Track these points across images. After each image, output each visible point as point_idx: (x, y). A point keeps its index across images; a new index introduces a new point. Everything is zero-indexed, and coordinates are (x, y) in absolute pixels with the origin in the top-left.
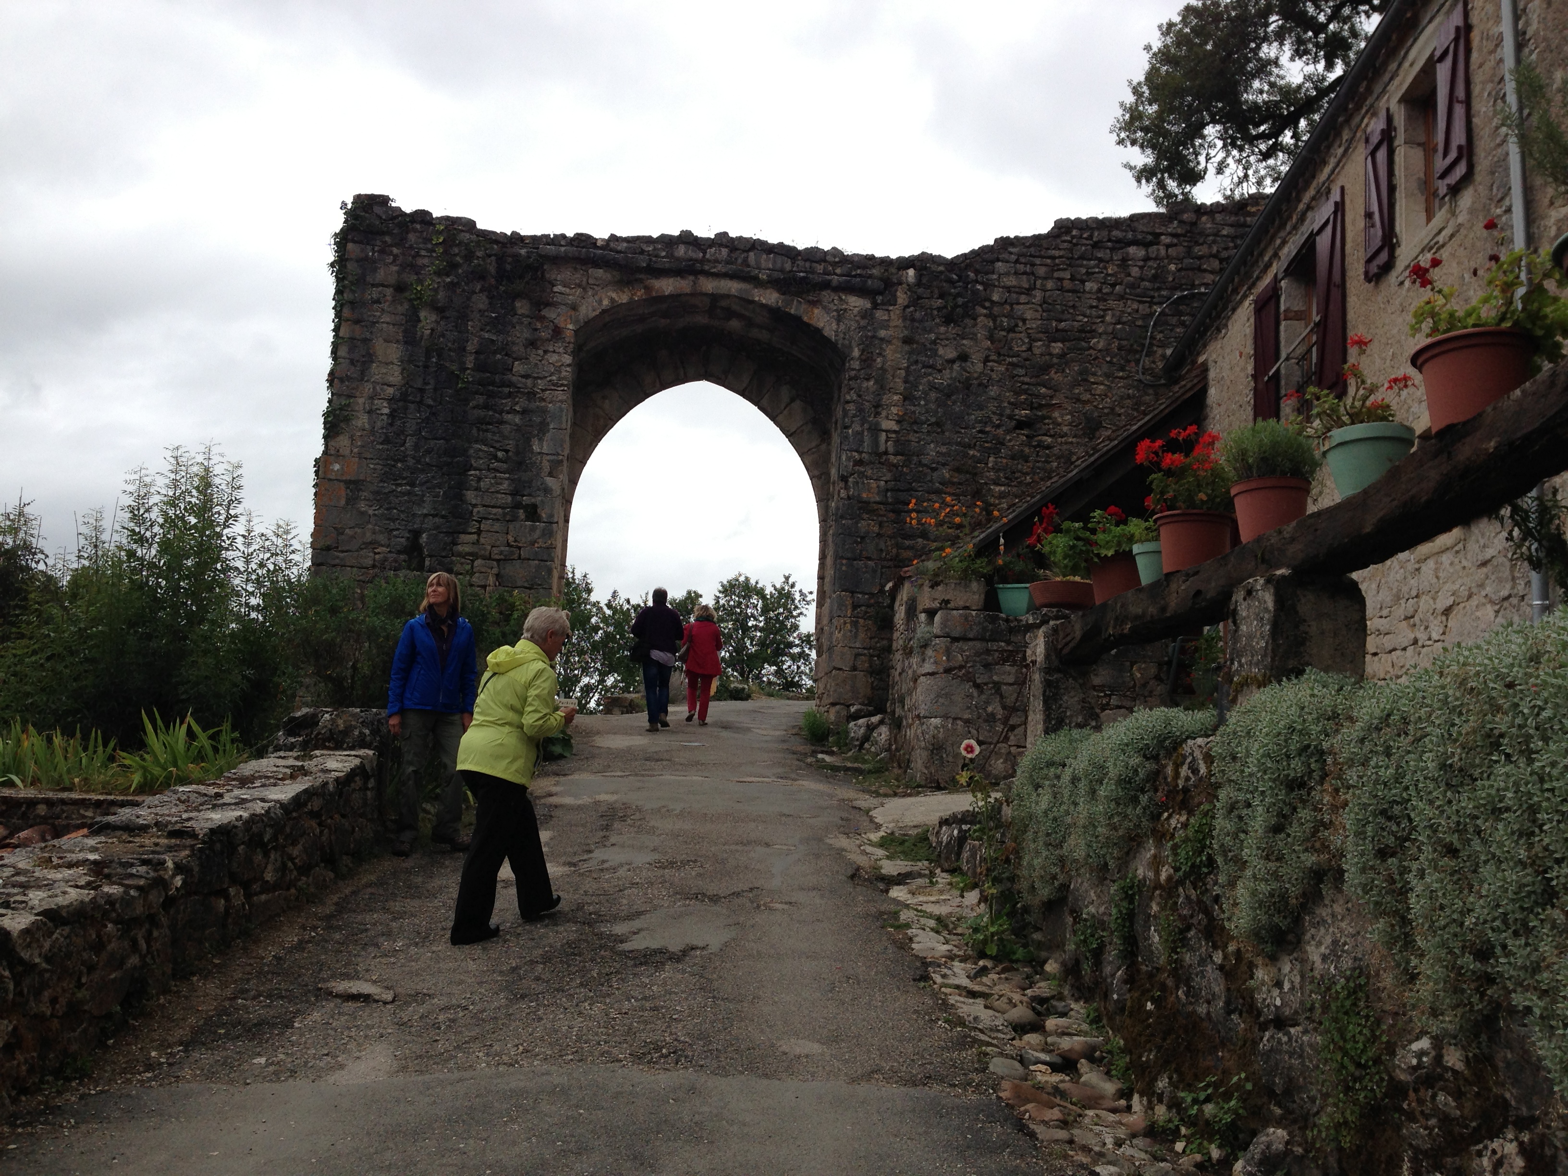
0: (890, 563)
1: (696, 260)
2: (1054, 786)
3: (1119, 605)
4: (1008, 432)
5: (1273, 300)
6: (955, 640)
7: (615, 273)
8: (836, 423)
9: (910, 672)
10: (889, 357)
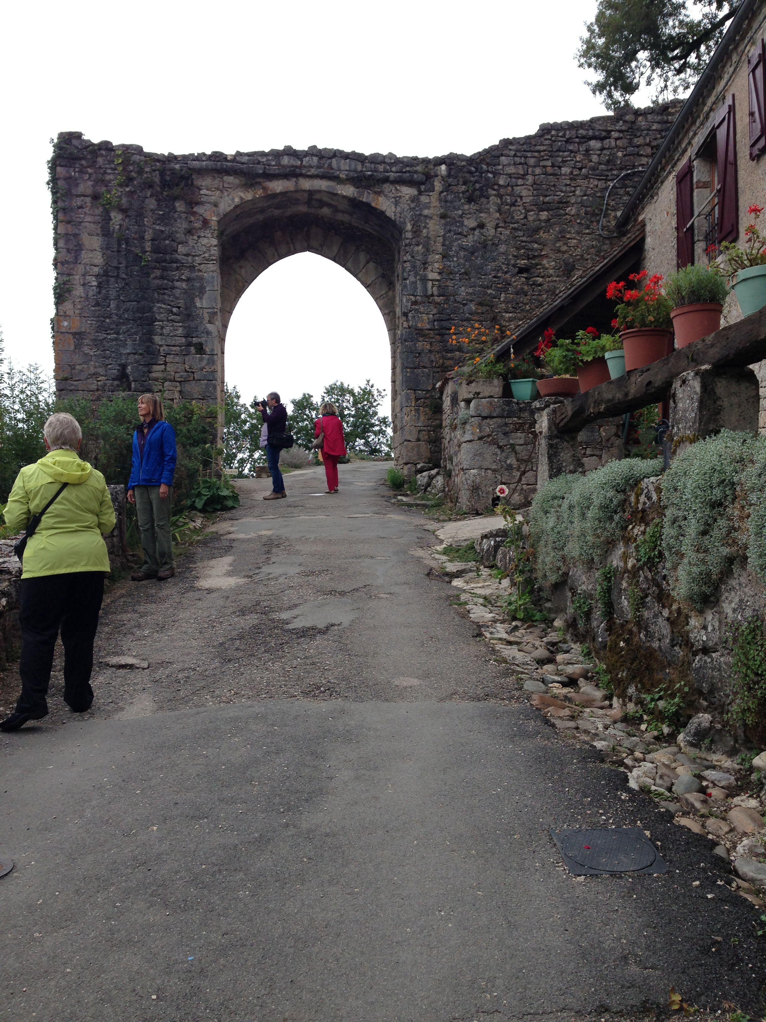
0: (439, 370)
1: (296, 167)
2: (557, 511)
3: (596, 393)
4: (513, 276)
5: (689, 175)
6: (485, 418)
7: (241, 179)
8: (398, 276)
9: (456, 441)
10: (431, 229)
